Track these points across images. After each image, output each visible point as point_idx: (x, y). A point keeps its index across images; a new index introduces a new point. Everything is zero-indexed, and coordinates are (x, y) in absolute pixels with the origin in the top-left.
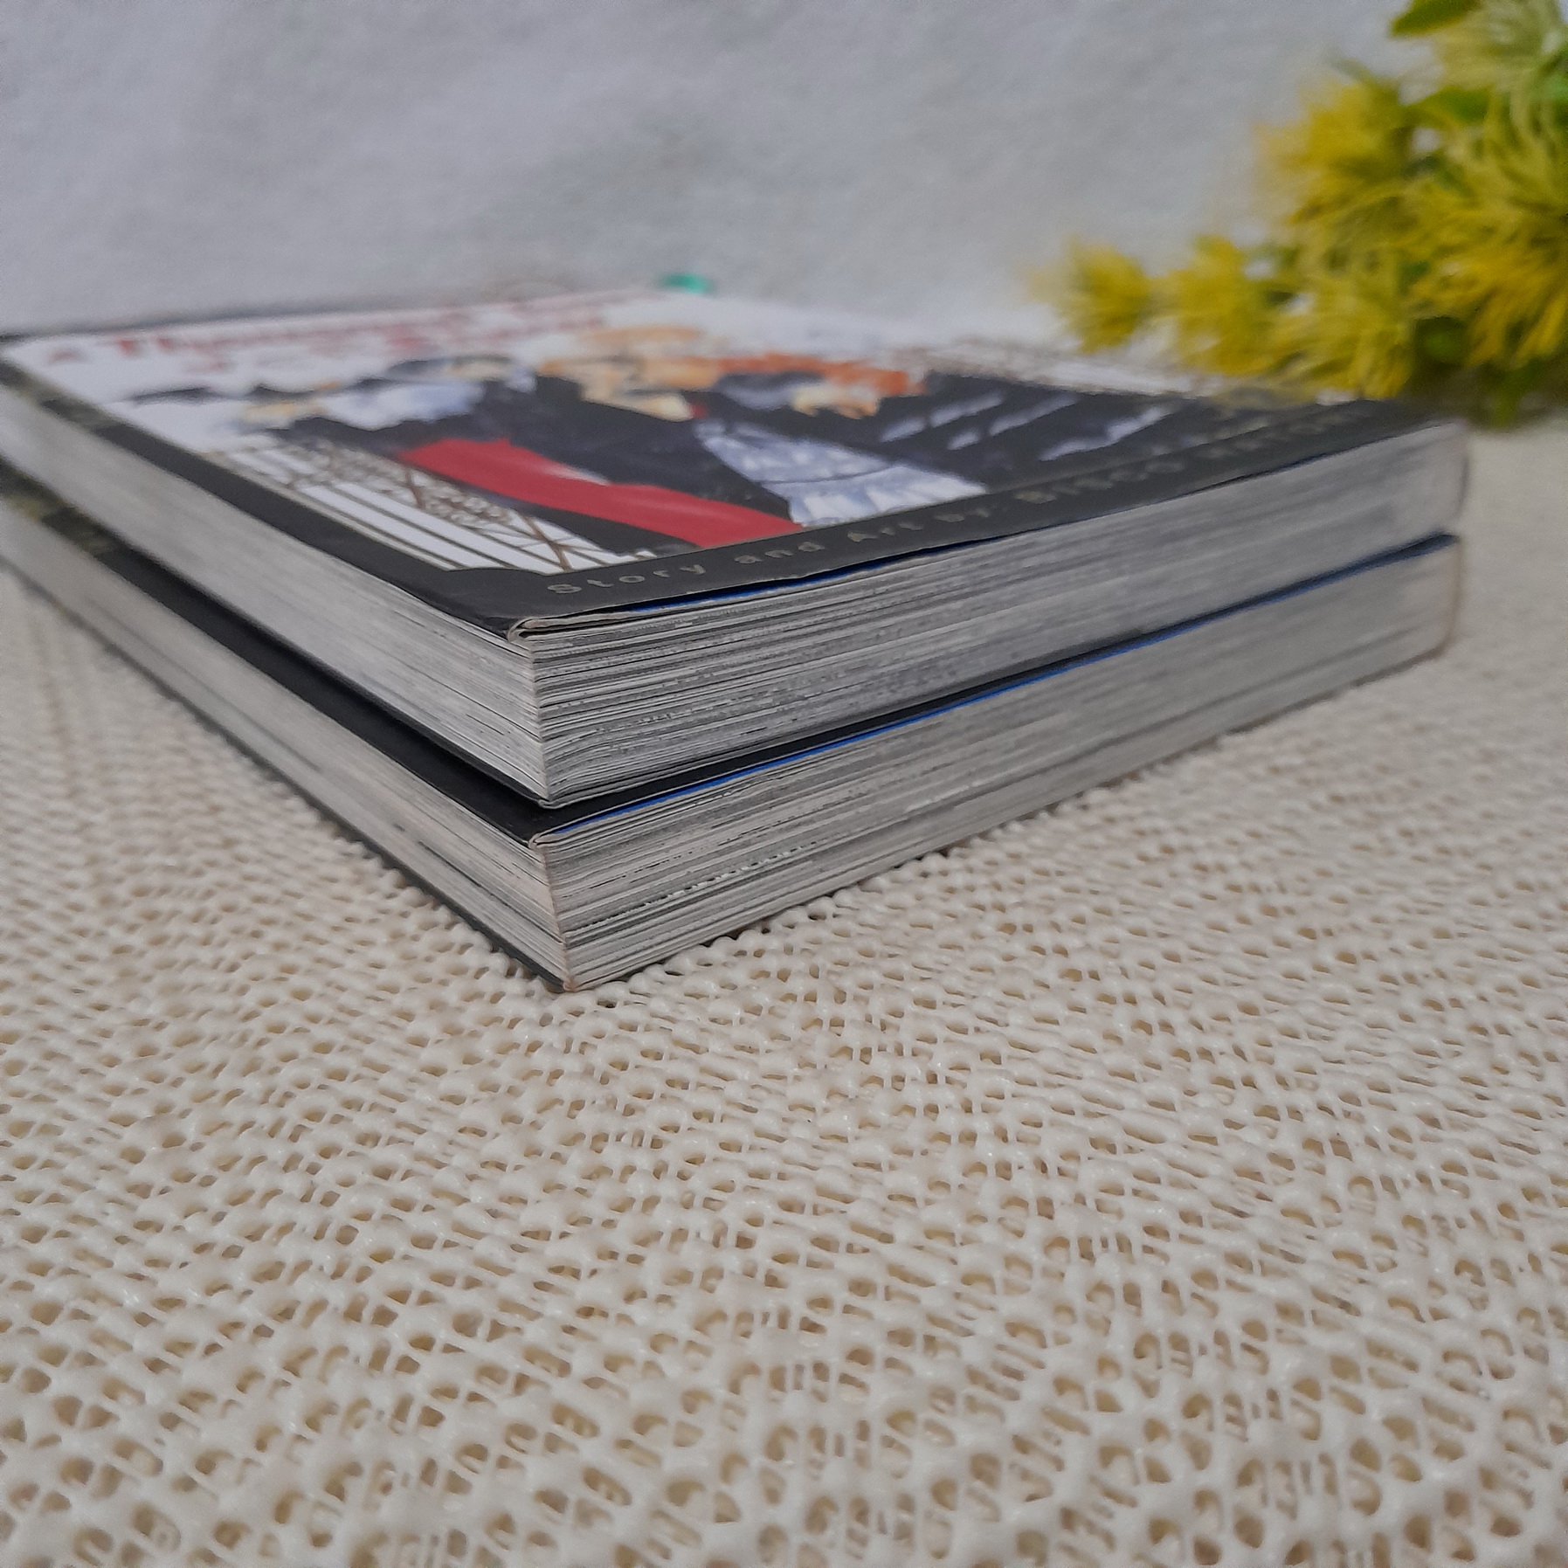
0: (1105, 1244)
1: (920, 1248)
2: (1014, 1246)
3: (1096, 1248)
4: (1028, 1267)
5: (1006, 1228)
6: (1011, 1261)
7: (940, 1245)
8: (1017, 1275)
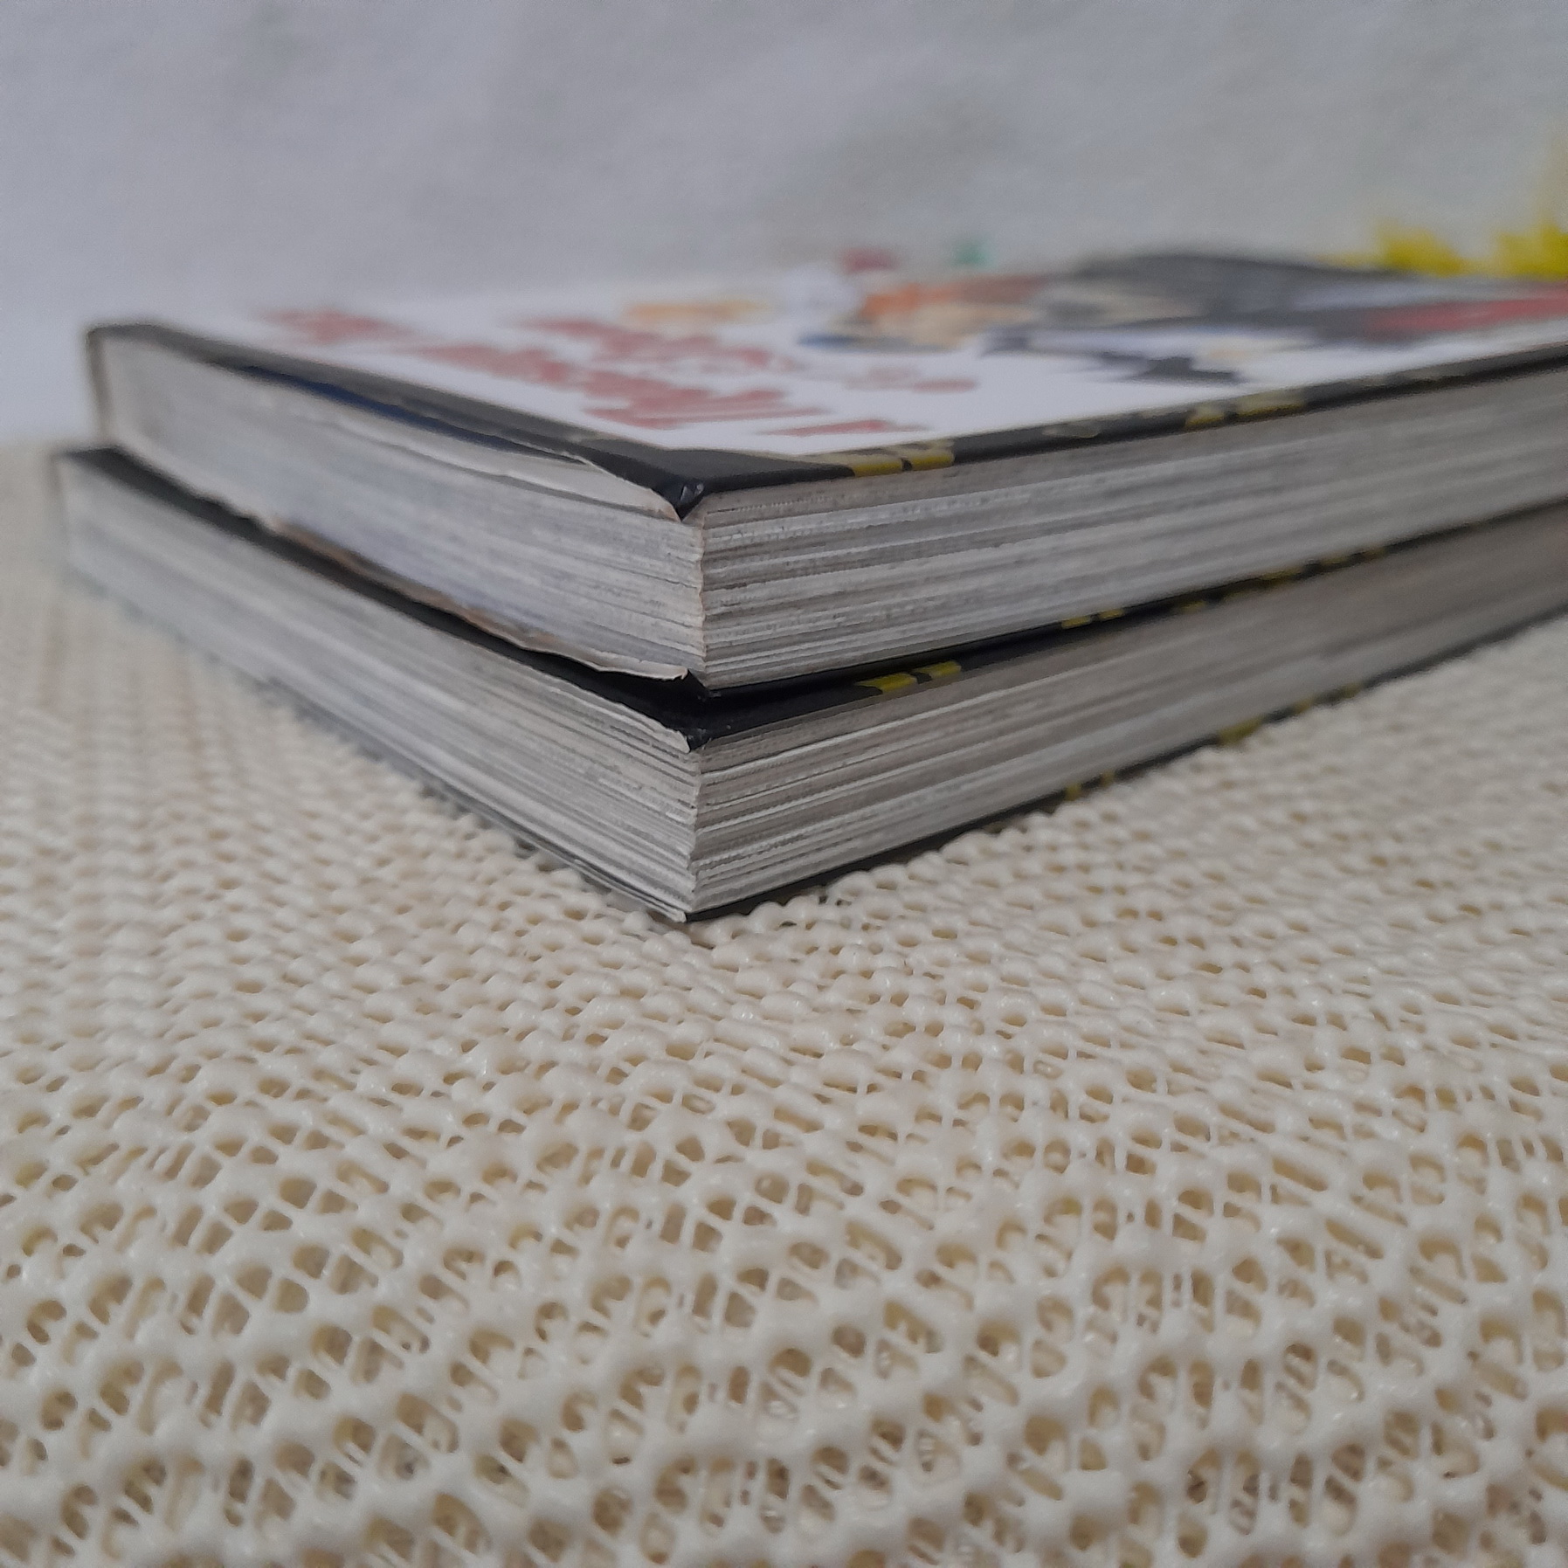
0: (1529, 1149)
1: (1306, 1139)
2: (1418, 1144)
3: (1520, 1152)
4: (1438, 1167)
5: (1405, 1123)
6: (1419, 1161)
7: (1326, 1136)
8: (1428, 1178)
